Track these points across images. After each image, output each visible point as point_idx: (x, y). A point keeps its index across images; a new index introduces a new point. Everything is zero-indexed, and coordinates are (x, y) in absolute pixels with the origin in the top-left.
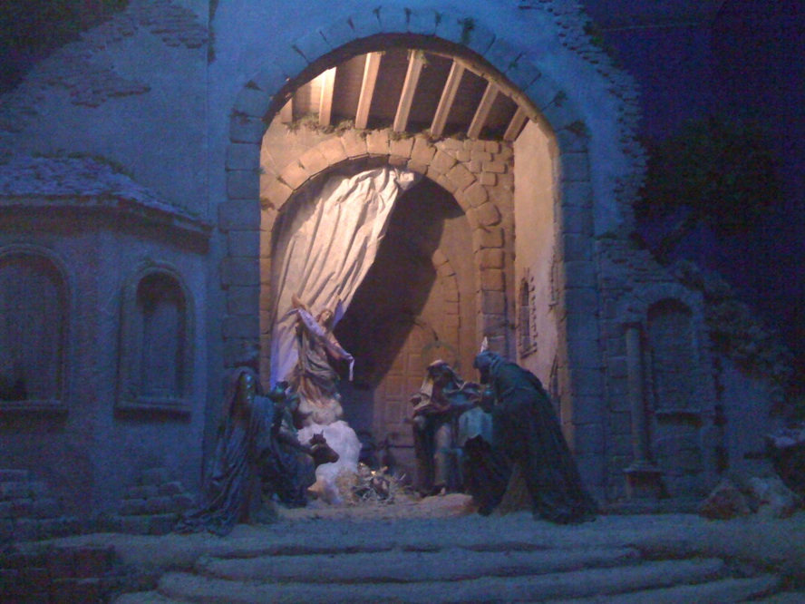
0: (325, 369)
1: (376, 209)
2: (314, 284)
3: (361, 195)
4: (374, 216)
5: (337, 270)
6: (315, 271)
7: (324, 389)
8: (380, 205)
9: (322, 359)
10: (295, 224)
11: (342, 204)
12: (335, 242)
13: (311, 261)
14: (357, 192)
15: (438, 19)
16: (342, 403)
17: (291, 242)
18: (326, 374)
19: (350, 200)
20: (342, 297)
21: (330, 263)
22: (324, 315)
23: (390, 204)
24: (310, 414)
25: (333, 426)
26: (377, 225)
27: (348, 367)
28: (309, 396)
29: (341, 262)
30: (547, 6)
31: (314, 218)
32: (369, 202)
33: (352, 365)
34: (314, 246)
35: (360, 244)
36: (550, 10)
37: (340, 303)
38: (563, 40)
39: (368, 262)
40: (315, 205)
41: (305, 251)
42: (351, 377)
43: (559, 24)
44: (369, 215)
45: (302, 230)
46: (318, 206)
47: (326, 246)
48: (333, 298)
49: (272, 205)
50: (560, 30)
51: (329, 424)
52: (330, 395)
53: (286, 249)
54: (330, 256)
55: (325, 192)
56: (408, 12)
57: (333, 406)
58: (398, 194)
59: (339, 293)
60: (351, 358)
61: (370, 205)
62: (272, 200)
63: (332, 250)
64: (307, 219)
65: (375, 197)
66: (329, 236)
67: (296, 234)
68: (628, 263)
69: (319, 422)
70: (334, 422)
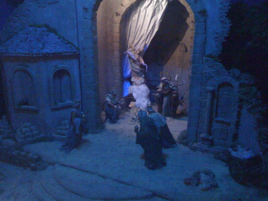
0: (138, 69)
1: (159, 10)
2: (138, 37)
3: (153, 6)
4: (158, 12)
5: (145, 33)
6: (138, 32)
7: (138, 74)
8: (161, 8)
10: (131, 16)
11: (147, 9)
12: (145, 23)
13: (137, 29)
14: (152, 4)
17: (130, 23)
18: (138, 71)
19: (149, 8)
20: (147, 42)
21: (143, 30)
22: (137, 52)
23: (164, 7)
24: (134, 82)
25: (140, 87)
26: (159, 16)
27: (145, 68)
29: (146, 30)
31: (136, 16)
32: (157, 8)
34: (138, 24)
35: (153, 24)
37: (146, 44)
39: (156, 30)
40: (137, 9)
41: (135, 25)
42: (147, 71)
44: (156, 12)
45: (134, 18)
46: (138, 10)
47: (141, 24)
48: (144, 43)
49: (119, 15)
51: (138, 86)
52: (141, 76)
53: (129, 25)
54: (143, 27)
55: (141, 4)
57: (142, 80)
58: (168, 3)
59: (145, 42)
60: (146, 65)
61: (157, 9)
62: (119, 13)
63: (144, 25)
64: (136, 14)
65: (159, 6)
66: (142, 22)
67: (132, 20)
68: (214, 68)
69: (136, 85)
70: (140, 85)
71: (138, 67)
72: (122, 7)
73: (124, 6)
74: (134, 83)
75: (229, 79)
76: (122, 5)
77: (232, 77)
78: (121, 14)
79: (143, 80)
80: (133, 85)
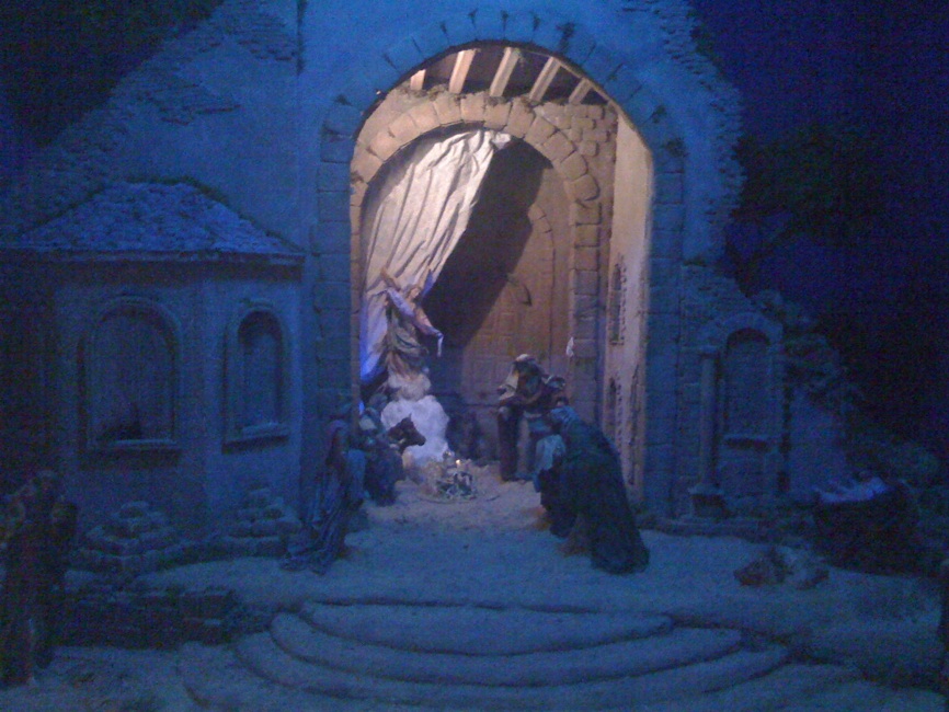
0: (413, 346)
1: (469, 172)
2: (403, 253)
3: (455, 159)
4: (467, 181)
5: (428, 240)
6: (405, 238)
7: (413, 365)
8: (474, 168)
9: (411, 336)
10: (384, 190)
11: (434, 168)
12: (427, 208)
13: (400, 228)
14: (450, 155)
15: (536, 24)
16: (431, 377)
17: (380, 209)
18: (414, 351)
19: (441, 165)
20: (432, 267)
21: (421, 231)
22: (413, 291)
23: (484, 166)
24: (397, 389)
25: (421, 402)
26: (470, 190)
27: (437, 342)
28: (399, 370)
29: (430, 233)
30: (653, 8)
31: (404, 182)
32: (462, 167)
33: (440, 341)
34: (404, 212)
35: (452, 212)
37: (430, 273)
38: (667, 47)
39: (459, 231)
40: (405, 170)
41: (395, 217)
42: (439, 353)
43: (664, 28)
44: (462, 180)
45: (391, 195)
46: (409, 172)
47: (416, 214)
48: (423, 269)
49: (361, 179)
50: (665, 35)
51: (417, 400)
52: (419, 370)
53: (375, 216)
54: (420, 223)
55: (416, 156)
56: (505, 16)
57: (422, 381)
58: (494, 156)
59: (429, 264)
60: (440, 334)
61: (464, 169)
62: (361, 174)
63: (423, 217)
64: (397, 184)
65: (469, 161)
66: (420, 204)
67: (386, 200)
68: (713, 291)
69: (408, 398)
70: (422, 397)
71: (413, 341)
72: (371, 156)
73: (375, 154)
74: (398, 394)
75: (754, 319)
76: (369, 150)
77: (764, 311)
78: (368, 178)
79: (428, 385)
80: (398, 400)
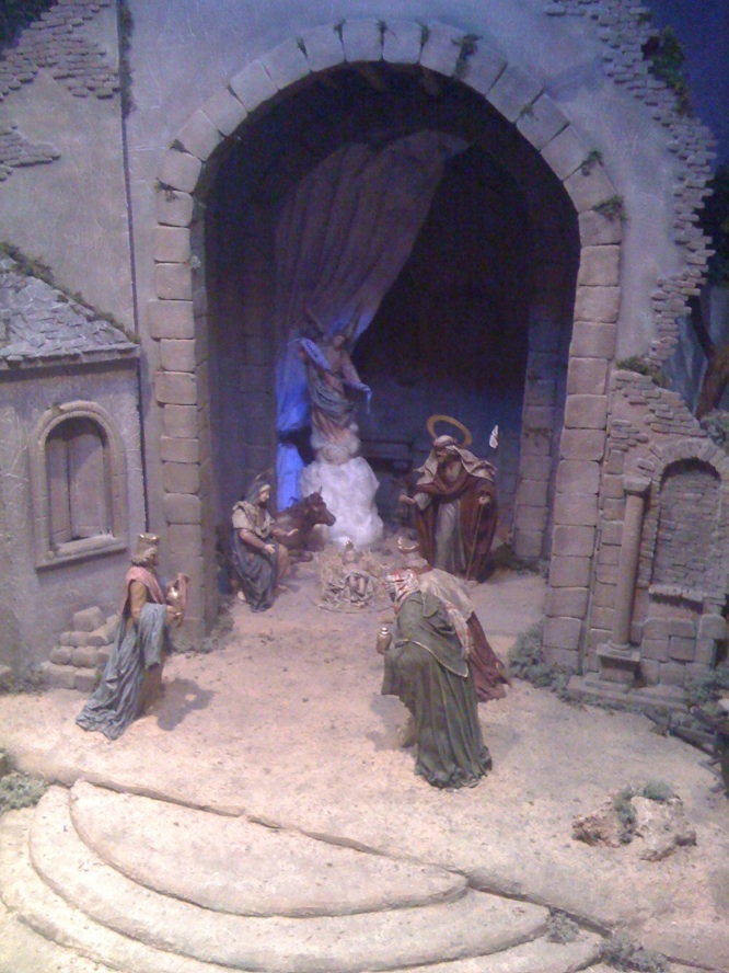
7: (337, 423)
15: (425, 36)
18: (338, 408)
22: (336, 339)
24: (321, 449)
25: (344, 467)
33: (369, 396)
36: (595, 17)
38: (609, 67)
42: (368, 411)
43: (605, 41)
51: (339, 464)
52: (344, 427)
57: (350, 442)
60: (368, 389)
68: (649, 407)
69: (330, 461)
70: (345, 462)
71: (335, 396)
74: (320, 456)
75: (703, 448)
80: (319, 462)
